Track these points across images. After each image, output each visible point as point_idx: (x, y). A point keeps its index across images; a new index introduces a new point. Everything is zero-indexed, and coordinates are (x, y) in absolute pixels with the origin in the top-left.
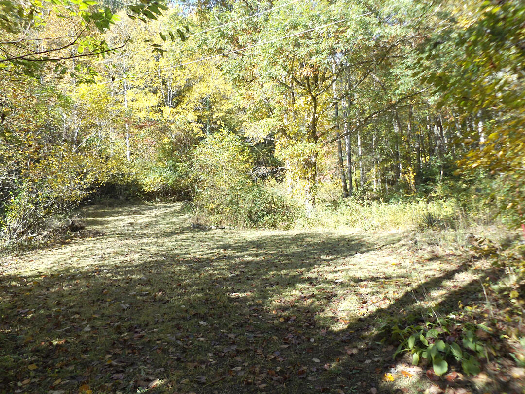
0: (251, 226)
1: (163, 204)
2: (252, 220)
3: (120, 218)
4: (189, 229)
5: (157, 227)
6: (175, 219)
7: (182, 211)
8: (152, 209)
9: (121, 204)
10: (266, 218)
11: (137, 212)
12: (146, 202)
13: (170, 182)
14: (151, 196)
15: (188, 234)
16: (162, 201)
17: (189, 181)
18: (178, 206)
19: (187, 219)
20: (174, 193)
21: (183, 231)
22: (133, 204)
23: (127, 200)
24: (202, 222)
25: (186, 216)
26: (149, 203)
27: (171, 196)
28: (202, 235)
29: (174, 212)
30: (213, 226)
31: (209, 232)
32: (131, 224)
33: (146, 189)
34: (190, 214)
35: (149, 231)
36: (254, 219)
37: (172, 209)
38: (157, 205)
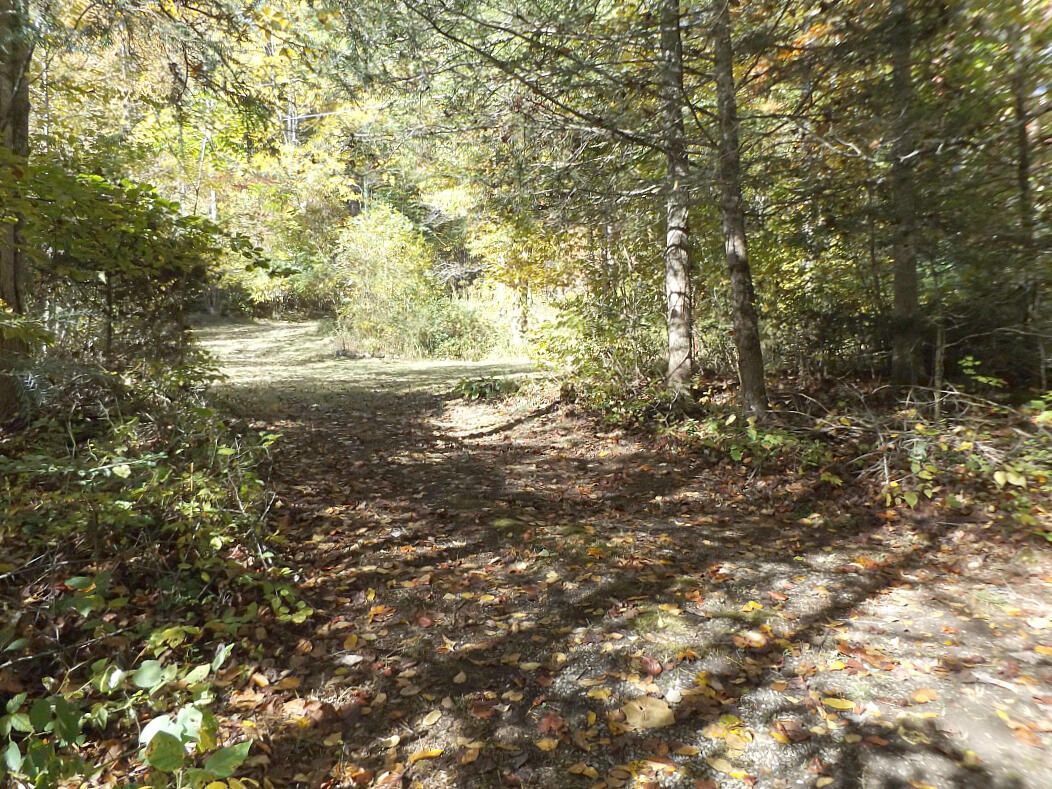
0: (423, 356)
1: (285, 323)
2: (427, 346)
3: (217, 342)
4: (330, 357)
5: (281, 355)
6: (308, 345)
7: (320, 333)
8: (268, 330)
9: (213, 322)
10: (446, 344)
11: (243, 334)
12: (256, 320)
14: (264, 310)
15: (330, 363)
16: (283, 319)
17: (331, 284)
18: (312, 326)
19: (329, 343)
20: (303, 304)
21: (321, 359)
22: (234, 322)
23: (224, 315)
24: (351, 347)
25: (326, 340)
26: (262, 321)
27: (298, 311)
28: (350, 363)
29: (306, 334)
30: (367, 355)
31: (360, 363)
32: (240, 351)
33: (257, 297)
34: (332, 338)
35: (270, 359)
36: (428, 344)
37: (303, 331)
38: (276, 324)
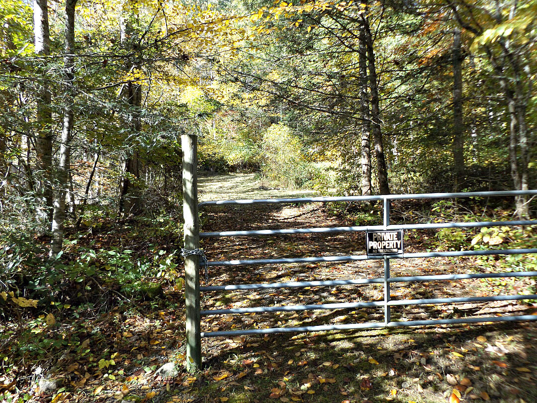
0: (297, 188)
1: (242, 174)
2: (298, 184)
3: (212, 184)
4: (257, 189)
5: (237, 189)
6: (249, 184)
7: (255, 179)
8: (234, 178)
9: (212, 175)
10: (307, 183)
11: (224, 180)
12: (230, 173)
13: (246, 159)
14: (233, 169)
15: (256, 192)
16: (241, 172)
17: (259, 158)
18: (253, 175)
19: (257, 184)
20: (250, 165)
21: (253, 190)
22: (220, 174)
23: (216, 171)
24: (266, 185)
25: (257, 182)
26: (232, 174)
27: (248, 169)
28: (264, 192)
29: (249, 179)
30: (273, 188)
31: (268, 192)
32: (221, 187)
33: (230, 163)
34: (259, 181)
35: (233, 190)
36: (299, 183)
37: (248, 178)
38: (238, 175)
